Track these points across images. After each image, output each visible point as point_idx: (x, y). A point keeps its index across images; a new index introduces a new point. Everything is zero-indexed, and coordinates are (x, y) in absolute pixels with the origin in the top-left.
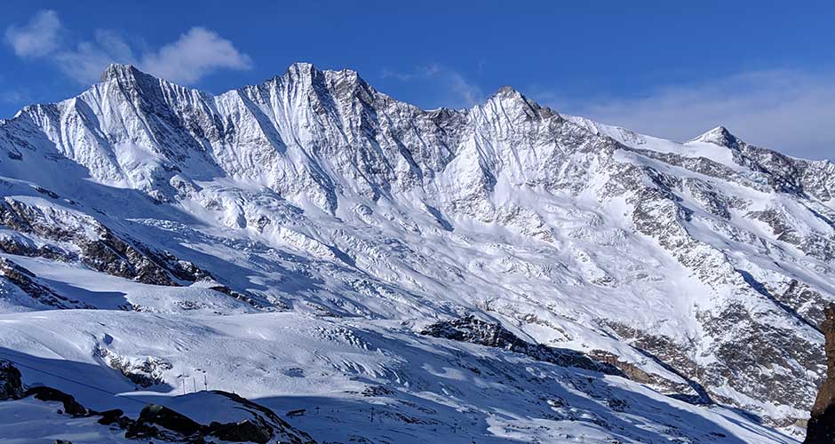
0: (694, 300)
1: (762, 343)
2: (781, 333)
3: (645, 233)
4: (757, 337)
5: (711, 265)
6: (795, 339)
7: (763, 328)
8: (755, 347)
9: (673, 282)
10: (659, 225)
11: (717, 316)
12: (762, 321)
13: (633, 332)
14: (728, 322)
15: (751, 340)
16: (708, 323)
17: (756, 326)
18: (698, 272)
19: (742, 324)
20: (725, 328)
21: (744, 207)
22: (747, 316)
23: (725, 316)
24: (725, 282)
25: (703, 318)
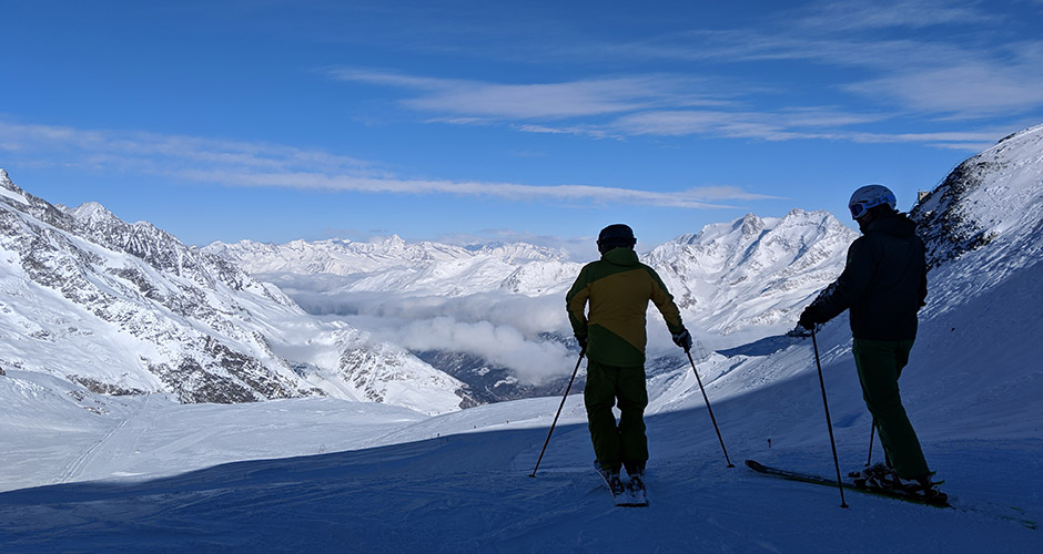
0: (138, 353)
1: (215, 390)
2: (225, 381)
3: (43, 284)
4: (209, 386)
5: (142, 322)
6: (234, 385)
7: (213, 377)
8: (209, 394)
9: (104, 337)
10: (58, 277)
11: (176, 368)
12: (211, 371)
13: (105, 387)
14: (186, 373)
15: (206, 388)
16: (168, 376)
17: (208, 377)
18: (127, 327)
19: (196, 375)
20: (184, 379)
21: (102, 263)
22: (199, 368)
23: (183, 368)
24: (170, 338)
25: (159, 371)
